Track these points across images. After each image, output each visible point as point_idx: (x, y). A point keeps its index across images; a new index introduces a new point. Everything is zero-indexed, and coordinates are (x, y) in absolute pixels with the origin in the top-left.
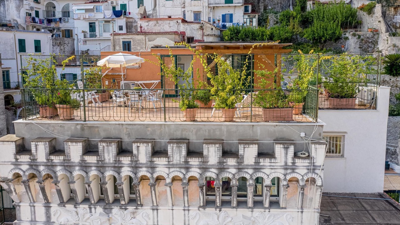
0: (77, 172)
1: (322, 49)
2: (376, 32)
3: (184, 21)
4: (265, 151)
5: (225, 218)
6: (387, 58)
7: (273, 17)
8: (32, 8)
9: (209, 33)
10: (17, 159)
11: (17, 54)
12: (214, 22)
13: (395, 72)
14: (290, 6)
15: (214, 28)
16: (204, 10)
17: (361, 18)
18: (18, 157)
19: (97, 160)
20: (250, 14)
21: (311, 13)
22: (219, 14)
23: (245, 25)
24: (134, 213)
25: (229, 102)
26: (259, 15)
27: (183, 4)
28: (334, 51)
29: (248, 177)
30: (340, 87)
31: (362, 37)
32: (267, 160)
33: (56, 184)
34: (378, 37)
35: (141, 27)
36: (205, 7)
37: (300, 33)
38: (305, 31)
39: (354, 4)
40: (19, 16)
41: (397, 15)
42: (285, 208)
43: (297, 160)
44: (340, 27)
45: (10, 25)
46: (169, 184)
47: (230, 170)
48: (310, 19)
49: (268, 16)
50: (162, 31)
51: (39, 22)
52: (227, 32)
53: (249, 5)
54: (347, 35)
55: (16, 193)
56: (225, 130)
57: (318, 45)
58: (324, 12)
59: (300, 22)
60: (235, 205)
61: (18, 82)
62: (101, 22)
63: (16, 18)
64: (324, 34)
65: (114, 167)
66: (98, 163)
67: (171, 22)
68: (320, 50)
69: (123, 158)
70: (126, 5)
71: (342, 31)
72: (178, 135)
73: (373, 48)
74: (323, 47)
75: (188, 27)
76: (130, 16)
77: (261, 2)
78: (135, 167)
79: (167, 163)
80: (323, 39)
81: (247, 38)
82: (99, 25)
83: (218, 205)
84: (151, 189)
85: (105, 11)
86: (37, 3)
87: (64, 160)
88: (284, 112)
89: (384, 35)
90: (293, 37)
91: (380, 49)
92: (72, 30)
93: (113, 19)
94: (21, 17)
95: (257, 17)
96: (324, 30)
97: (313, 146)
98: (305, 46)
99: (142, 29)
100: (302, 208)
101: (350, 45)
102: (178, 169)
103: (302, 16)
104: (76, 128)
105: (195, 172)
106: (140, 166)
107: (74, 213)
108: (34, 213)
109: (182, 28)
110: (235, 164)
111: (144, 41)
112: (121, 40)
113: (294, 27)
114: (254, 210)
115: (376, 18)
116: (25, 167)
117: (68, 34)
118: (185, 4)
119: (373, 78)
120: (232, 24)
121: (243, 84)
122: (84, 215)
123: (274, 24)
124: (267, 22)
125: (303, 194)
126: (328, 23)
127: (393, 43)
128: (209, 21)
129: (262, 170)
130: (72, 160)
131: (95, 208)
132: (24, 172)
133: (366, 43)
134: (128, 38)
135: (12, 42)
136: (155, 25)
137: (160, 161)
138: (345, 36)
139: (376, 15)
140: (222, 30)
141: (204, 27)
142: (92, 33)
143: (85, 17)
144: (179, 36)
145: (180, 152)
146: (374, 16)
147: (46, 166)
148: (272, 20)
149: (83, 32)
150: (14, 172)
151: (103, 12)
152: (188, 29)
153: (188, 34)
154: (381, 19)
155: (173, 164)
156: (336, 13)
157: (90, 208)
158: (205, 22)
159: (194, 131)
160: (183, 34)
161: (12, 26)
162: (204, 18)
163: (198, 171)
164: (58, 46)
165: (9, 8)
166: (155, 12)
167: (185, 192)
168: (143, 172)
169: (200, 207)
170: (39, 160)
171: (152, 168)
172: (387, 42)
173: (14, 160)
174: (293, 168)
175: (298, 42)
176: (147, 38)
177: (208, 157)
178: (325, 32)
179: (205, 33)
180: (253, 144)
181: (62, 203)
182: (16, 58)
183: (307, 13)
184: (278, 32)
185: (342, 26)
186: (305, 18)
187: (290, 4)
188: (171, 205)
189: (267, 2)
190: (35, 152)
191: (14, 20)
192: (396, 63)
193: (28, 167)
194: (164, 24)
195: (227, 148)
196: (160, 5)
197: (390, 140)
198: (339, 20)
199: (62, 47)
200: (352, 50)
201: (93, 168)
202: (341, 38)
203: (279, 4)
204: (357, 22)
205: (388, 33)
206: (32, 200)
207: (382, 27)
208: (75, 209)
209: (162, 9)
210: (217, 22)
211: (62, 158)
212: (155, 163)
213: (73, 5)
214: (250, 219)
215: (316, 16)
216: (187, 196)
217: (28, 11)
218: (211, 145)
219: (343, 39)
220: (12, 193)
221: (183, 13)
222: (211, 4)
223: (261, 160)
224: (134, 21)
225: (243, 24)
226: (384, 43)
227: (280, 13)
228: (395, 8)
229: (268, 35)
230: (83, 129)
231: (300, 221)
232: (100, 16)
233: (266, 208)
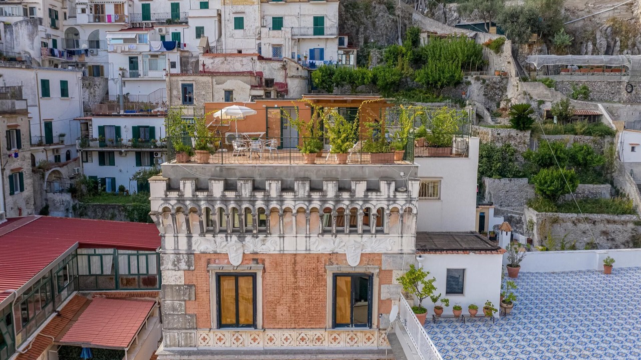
0: (218, 205)
1: (438, 97)
2: (504, 76)
3: (261, 58)
4: (372, 188)
5: (340, 243)
6: (514, 109)
7: (377, 53)
8: (48, 36)
9: (293, 74)
10: (166, 195)
11: (40, 99)
12: (299, 59)
13: (522, 126)
14: (398, 38)
15: (300, 68)
16: (287, 43)
17: (487, 57)
18: (168, 193)
19: (236, 196)
20: (347, 48)
21: (425, 50)
22: (305, 50)
23: (340, 63)
24: (263, 240)
25: (343, 148)
26: (357, 51)
27: (258, 34)
28: (452, 99)
29: (358, 207)
30: (437, 138)
31: (487, 81)
32: (374, 193)
33: (200, 216)
34: (507, 83)
35: (204, 65)
36: (287, 39)
37: (411, 75)
38: (417, 73)
39: (480, 38)
40: (33, 47)
41: (532, 54)
42: (388, 234)
43: (397, 194)
44: (460, 68)
45: (20, 59)
46: (295, 214)
47: (344, 202)
48: (424, 58)
49: (369, 52)
50: (232, 70)
51: (58, 56)
52: (317, 74)
53: (345, 37)
54: (470, 79)
55: (163, 225)
56: (340, 170)
57: (434, 91)
58: (441, 48)
59: (411, 61)
60: (347, 232)
61: (41, 136)
62: (146, 56)
63: (28, 50)
64: (440, 77)
65: (250, 201)
66: (236, 198)
67: (244, 59)
68: (436, 97)
69: (257, 193)
70: (180, 33)
71: (463, 73)
72: (302, 174)
73: (501, 96)
74: (439, 94)
75: (266, 65)
76: (186, 49)
77: (360, 33)
78: (267, 200)
79: (293, 197)
80: (439, 83)
81: (343, 81)
82: (143, 60)
83: (334, 232)
84: (280, 218)
85: (152, 42)
86: (54, 28)
87: (207, 196)
88: (387, 156)
89: (514, 80)
90: (402, 80)
91: (509, 97)
92: (102, 67)
93: (163, 52)
94: (35, 48)
95: (355, 53)
96: (441, 72)
97: (410, 182)
98: (417, 92)
99: (205, 67)
100: (402, 233)
101: (473, 92)
102: (302, 202)
103: (413, 52)
104: (215, 170)
105: (316, 204)
106: (272, 199)
107: (213, 242)
108: (177, 243)
109: (259, 67)
110: (348, 197)
111: (211, 84)
112: (180, 83)
113: (403, 67)
114: (363, 236)
115: (505, 58)
116: (173, 202)
117: (98, 71)
118: (260, 34)
119: (497, 133)
120: (322, 62)
121: (355, 134)
122: (221, 243)
123: (378, 63)
124: (368, 60)
125: (402, 221)
126: (446, 64)
127: (525, 89)
128: (293, 57)
129: (370, 202)
130: (214, 196)
131: (231, 237)
132: (173, 206)
133: (492, 89)
134: (188, 79)
135: (34, 83)
136: (223, 63)
137: (288, 196)
138: (466, 80)
139: (505, 54)
140: (310, 69)
141: (287, 67)
142: (134, 71)
143: (123, 49)
144: (256, 78)
145: (304, 188)
146: (503, 55)
147: (192, 200)
148: (375, 58)
149: (121, 69)
150: (164, 206)
151: (148, 43)
152: (267, 68)
153: (267, 75)
154: (511, 59)
155: (298, 198)
156: (455, 52)
157: (227, 237)
158: (289, 59)
159: (315, 171)
160: (260, 74)
161: (23, 60)
162: (286, 54)
163: (319, 203)
164: (87, 88)
165: (18, 36)
166: (220, 44)
167: (308, 221)
168: (274, 205)
169: (319, 234)
170: (185, 196)
171: (281, 201)
172: (517, 89)
173: (164, 196)
174: (395, 200)
175: (408, 87)
176: (214, 80)
177: (327, 192)
178: (441, 75)
179: (288, 74)
180: (362, 180)
181: (202, 234)
182: (38, 105)
183: (419, 49)
184: (382, 74)
185: (462, 67)
186: (417, 56)
187: (398, 37)
188: (295, 233)
189: (369, 33)
190: (183, 189)
191: (26, 52)
192: (524, 114)
193: (176, 202)
194: (234, 61)
195: (342, 185)
196: (227, 35)
197: (515, 206)
198: (460, 60)
199: (92, 89)
200: (475, 98)
201: (232, 202)
202: (462, 83)
203: (384, 36)
204: (483, 62)
205: (518, 78)
206: (176, 231)
207: (512, 70)
208: (213, 239)
209: (230, 40)
210: (303, 59)
211: (206, 194)
212: (284, 197)
213: (107, 32)
214: (360, 243)
215: (431, 54)
216: (309, 224)
217: (44, 41)
218: (329, 182)
219: (464, 84)
220: (160, 225)
221: (258, 46)
222: (295, 35)
223: (369, 194)
224: (190, 56)
225: (338, 62)
226: (513, 89)
227: (386, 48)
228: (529, 46)
229: (371, 78)
230: (221, 170)
231: (400, 245)
232: (144, 48)
233: (372, 234)
